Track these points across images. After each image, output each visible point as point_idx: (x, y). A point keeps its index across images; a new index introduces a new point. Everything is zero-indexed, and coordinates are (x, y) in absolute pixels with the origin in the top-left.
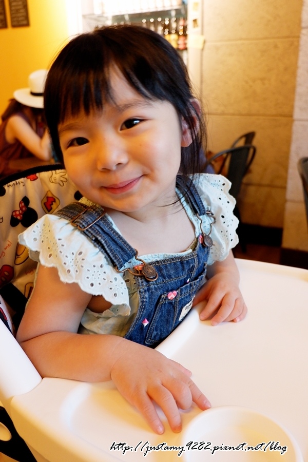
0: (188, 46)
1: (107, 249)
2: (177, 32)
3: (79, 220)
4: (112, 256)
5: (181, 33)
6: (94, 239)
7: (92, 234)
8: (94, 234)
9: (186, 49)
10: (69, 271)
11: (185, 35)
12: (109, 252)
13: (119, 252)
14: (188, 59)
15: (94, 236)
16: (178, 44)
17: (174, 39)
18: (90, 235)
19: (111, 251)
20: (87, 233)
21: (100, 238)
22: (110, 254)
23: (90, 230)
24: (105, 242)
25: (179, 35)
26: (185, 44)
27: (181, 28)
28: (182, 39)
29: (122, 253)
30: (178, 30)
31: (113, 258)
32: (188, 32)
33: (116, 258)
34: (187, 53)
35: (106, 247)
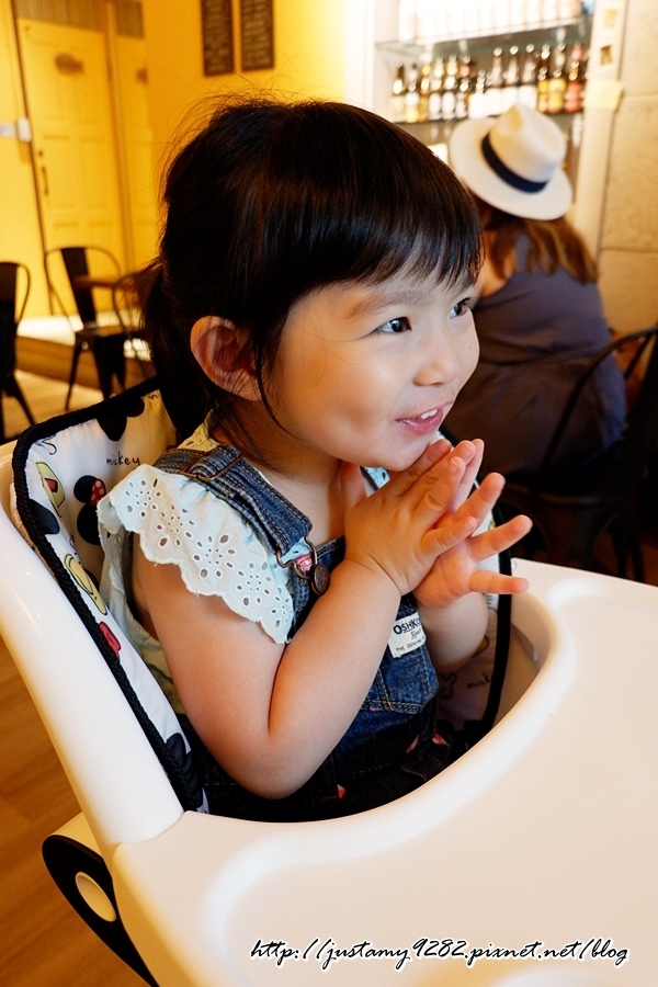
0: (586, 104)
1: (259, 514)
2: (565, 75)
3: (199, 464)
4: (268, 527)
5: (573, 76)
6: (232, 495)
7: (227, 487)
8: (231, 486)
9: (580, 110)
10: (204, 572)
11: (581, 81)
12: (262, 518)
13: (281, 521)
14: (582, 133)
15: (232, 490)
16: (564, 101)
17: (557, 90)
18: (223, 489)
19: (266, 517)
20: (217, 486)
21: (243, 493)
22: (265, 523)
23: (222, 480)
24: (255, 500)
25: (568, 81)
26: (580, 100)
27: (575, 65)
28: (573, 89)
29: (287, 524)
30: (568, 68)
31: (271, 532)
32: (589, 75)
33: (276, 531)
34: (583, 119)
35: (256, 509)
